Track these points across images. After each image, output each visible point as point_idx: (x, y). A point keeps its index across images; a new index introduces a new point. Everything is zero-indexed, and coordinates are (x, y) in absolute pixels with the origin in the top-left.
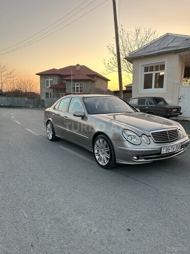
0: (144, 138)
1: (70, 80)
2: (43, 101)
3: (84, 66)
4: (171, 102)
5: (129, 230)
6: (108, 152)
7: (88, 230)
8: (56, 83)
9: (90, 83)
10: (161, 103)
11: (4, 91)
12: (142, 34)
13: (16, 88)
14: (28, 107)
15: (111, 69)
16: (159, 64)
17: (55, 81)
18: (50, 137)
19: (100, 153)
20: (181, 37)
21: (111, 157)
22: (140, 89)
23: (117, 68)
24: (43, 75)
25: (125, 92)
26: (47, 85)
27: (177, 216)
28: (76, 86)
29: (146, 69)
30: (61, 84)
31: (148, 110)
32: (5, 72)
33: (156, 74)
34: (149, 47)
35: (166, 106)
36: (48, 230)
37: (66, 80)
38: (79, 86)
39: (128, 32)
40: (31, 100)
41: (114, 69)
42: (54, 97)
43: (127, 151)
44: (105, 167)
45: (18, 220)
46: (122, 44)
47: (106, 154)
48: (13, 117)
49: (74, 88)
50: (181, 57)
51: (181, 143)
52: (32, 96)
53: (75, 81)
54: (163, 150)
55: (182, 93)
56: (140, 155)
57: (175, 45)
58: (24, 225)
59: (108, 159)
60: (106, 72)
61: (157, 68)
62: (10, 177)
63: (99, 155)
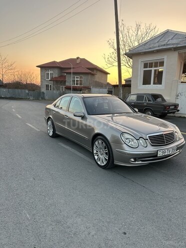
0: (141, 141)
1: (70, 73)
2: (43, 93)
3: (84, 59)
4: (169, 99)
5: (125, 233)
6: (106, 153)
7: (86, 233)
8: (57, 76)
9: (89, 76)
10: (159, 100)
11: (5, 82)
12: (143, 29)
13: (17, 79)
14: (28, 99)
15: (111, 64)
16: (158, 61)
17: (55, 73)
18: (51, 134)
19: (99, 154)
20: (181, 35)
21: (109, 158)
22: (139, 85)
23: (117, 63)
24: (43, 67)
25: (124, 86)
26: (48, 78)
27: (170, 220)
28: (76, 79)
29: (146, 66)
30: (61, 76)
31: (146, 106)
32: (6, 64)
33: (155, 71)
34: (149, 43)
35: (164, 103)
36: (49, 232)
37: (66, 73)
38: (79, 79)
39: (128, 27)
40: (31, 92)
41: (114, 64)
42: (54, 90)
43: (125, 153)
44: (104, 167)
45: (21, 222)
46: (122, 39)
47: (105, 155)
48: (14, 110)
49: (74, 81)
50: (180, 54)
51: (177, 146)
52: (32, 87)
53: (74, 73)
54: (159, 153)
55: (180, 90)
56: (137, 157)
57: (174, 42)
58: (27, 226)
59: (106, 160)
60: (106, 67)
61: (156, 65)
62: (12, 176)
63: (98, 155)
